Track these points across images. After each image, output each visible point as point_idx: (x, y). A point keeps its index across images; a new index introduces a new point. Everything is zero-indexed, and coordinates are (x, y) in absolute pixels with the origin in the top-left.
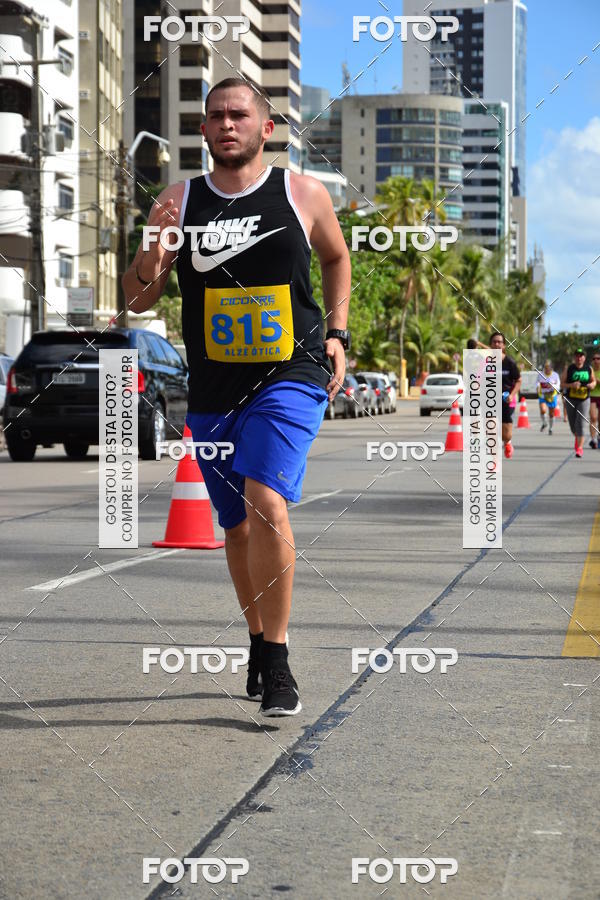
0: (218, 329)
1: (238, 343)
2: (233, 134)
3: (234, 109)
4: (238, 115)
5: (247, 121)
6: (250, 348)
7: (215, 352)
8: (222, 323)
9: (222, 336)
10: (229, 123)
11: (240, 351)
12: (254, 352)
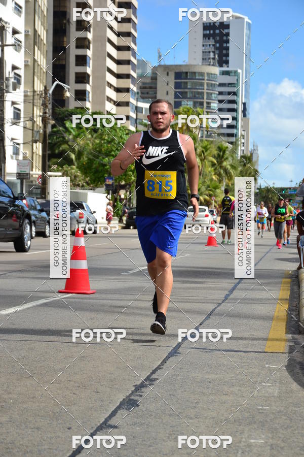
0: (149, 185)
1: (156, 191)
2: (161, 120)
3: (162, 111)
4: (163, 113)
5: (166, 115)
6: (161, 193)
7: (148, 194)
8: (151, 183)
9: (151, 188)
10: (160, 116)
11: (156, 194)
12: (162, 195)
